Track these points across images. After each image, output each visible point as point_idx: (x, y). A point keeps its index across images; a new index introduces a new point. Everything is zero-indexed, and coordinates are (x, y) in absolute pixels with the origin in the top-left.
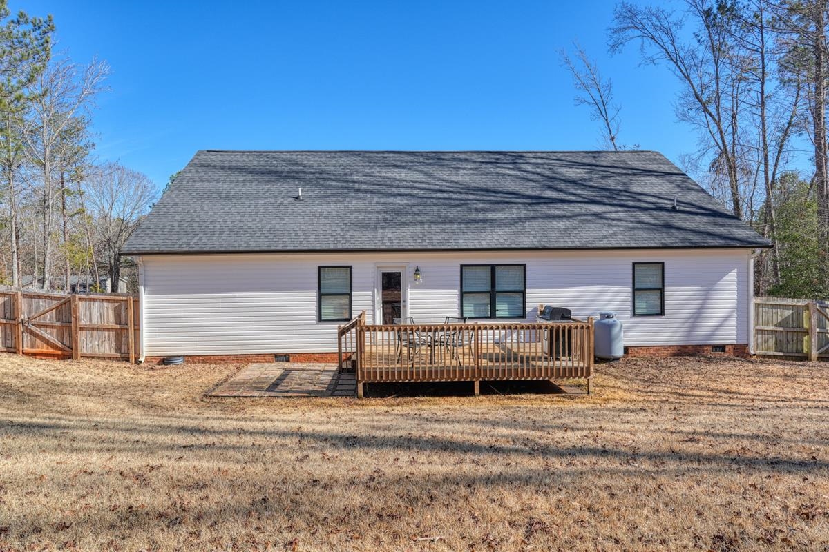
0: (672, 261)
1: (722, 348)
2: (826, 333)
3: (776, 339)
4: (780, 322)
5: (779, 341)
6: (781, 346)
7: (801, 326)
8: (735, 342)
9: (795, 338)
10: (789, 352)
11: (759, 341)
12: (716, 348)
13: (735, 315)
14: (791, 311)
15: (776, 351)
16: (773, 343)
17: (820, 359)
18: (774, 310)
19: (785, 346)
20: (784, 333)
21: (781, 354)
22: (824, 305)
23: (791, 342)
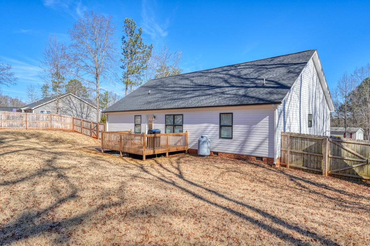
0: (238, 112)
1: (261, 158)
2: (343, 159)
3: (304, 158)
4: (306, 149)
5: (305, 160)
6: (307, 163)
7: (320, 152)
8: (267, 156)
9: (316, 160)
10: (312, 168)
11: (294, 159)
12: (258, 158)
13: (268, 141)
14: (314, 143)
15: (303, 166)
16: (302, 161)
17: (330, 175)
18: (303, 141)
19: (309, 164)
20: (309, 156)
21: (306, 168)
22: (340, 140)
23: (313, 162)
